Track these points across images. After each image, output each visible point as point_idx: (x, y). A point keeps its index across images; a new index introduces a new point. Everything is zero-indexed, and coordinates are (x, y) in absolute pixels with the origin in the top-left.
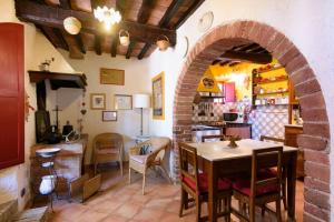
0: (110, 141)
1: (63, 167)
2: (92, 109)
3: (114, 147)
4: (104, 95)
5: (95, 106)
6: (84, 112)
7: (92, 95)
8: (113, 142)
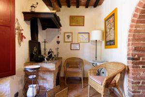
0: (75, 63)
1: (43, 79)
2: (65, 42)
3: (77, 67)
4: (72, 33)
5: (67, 40)
6: (58, 42)
7: (65, 33)
8: (77, 63)
